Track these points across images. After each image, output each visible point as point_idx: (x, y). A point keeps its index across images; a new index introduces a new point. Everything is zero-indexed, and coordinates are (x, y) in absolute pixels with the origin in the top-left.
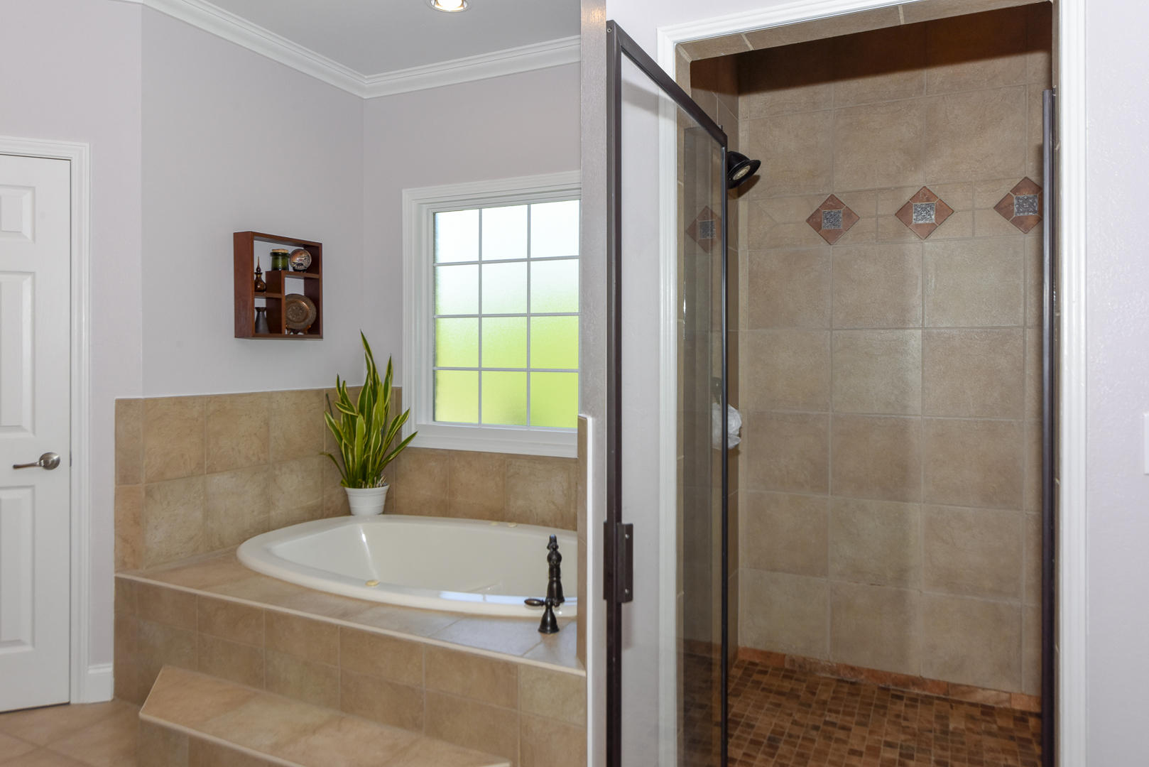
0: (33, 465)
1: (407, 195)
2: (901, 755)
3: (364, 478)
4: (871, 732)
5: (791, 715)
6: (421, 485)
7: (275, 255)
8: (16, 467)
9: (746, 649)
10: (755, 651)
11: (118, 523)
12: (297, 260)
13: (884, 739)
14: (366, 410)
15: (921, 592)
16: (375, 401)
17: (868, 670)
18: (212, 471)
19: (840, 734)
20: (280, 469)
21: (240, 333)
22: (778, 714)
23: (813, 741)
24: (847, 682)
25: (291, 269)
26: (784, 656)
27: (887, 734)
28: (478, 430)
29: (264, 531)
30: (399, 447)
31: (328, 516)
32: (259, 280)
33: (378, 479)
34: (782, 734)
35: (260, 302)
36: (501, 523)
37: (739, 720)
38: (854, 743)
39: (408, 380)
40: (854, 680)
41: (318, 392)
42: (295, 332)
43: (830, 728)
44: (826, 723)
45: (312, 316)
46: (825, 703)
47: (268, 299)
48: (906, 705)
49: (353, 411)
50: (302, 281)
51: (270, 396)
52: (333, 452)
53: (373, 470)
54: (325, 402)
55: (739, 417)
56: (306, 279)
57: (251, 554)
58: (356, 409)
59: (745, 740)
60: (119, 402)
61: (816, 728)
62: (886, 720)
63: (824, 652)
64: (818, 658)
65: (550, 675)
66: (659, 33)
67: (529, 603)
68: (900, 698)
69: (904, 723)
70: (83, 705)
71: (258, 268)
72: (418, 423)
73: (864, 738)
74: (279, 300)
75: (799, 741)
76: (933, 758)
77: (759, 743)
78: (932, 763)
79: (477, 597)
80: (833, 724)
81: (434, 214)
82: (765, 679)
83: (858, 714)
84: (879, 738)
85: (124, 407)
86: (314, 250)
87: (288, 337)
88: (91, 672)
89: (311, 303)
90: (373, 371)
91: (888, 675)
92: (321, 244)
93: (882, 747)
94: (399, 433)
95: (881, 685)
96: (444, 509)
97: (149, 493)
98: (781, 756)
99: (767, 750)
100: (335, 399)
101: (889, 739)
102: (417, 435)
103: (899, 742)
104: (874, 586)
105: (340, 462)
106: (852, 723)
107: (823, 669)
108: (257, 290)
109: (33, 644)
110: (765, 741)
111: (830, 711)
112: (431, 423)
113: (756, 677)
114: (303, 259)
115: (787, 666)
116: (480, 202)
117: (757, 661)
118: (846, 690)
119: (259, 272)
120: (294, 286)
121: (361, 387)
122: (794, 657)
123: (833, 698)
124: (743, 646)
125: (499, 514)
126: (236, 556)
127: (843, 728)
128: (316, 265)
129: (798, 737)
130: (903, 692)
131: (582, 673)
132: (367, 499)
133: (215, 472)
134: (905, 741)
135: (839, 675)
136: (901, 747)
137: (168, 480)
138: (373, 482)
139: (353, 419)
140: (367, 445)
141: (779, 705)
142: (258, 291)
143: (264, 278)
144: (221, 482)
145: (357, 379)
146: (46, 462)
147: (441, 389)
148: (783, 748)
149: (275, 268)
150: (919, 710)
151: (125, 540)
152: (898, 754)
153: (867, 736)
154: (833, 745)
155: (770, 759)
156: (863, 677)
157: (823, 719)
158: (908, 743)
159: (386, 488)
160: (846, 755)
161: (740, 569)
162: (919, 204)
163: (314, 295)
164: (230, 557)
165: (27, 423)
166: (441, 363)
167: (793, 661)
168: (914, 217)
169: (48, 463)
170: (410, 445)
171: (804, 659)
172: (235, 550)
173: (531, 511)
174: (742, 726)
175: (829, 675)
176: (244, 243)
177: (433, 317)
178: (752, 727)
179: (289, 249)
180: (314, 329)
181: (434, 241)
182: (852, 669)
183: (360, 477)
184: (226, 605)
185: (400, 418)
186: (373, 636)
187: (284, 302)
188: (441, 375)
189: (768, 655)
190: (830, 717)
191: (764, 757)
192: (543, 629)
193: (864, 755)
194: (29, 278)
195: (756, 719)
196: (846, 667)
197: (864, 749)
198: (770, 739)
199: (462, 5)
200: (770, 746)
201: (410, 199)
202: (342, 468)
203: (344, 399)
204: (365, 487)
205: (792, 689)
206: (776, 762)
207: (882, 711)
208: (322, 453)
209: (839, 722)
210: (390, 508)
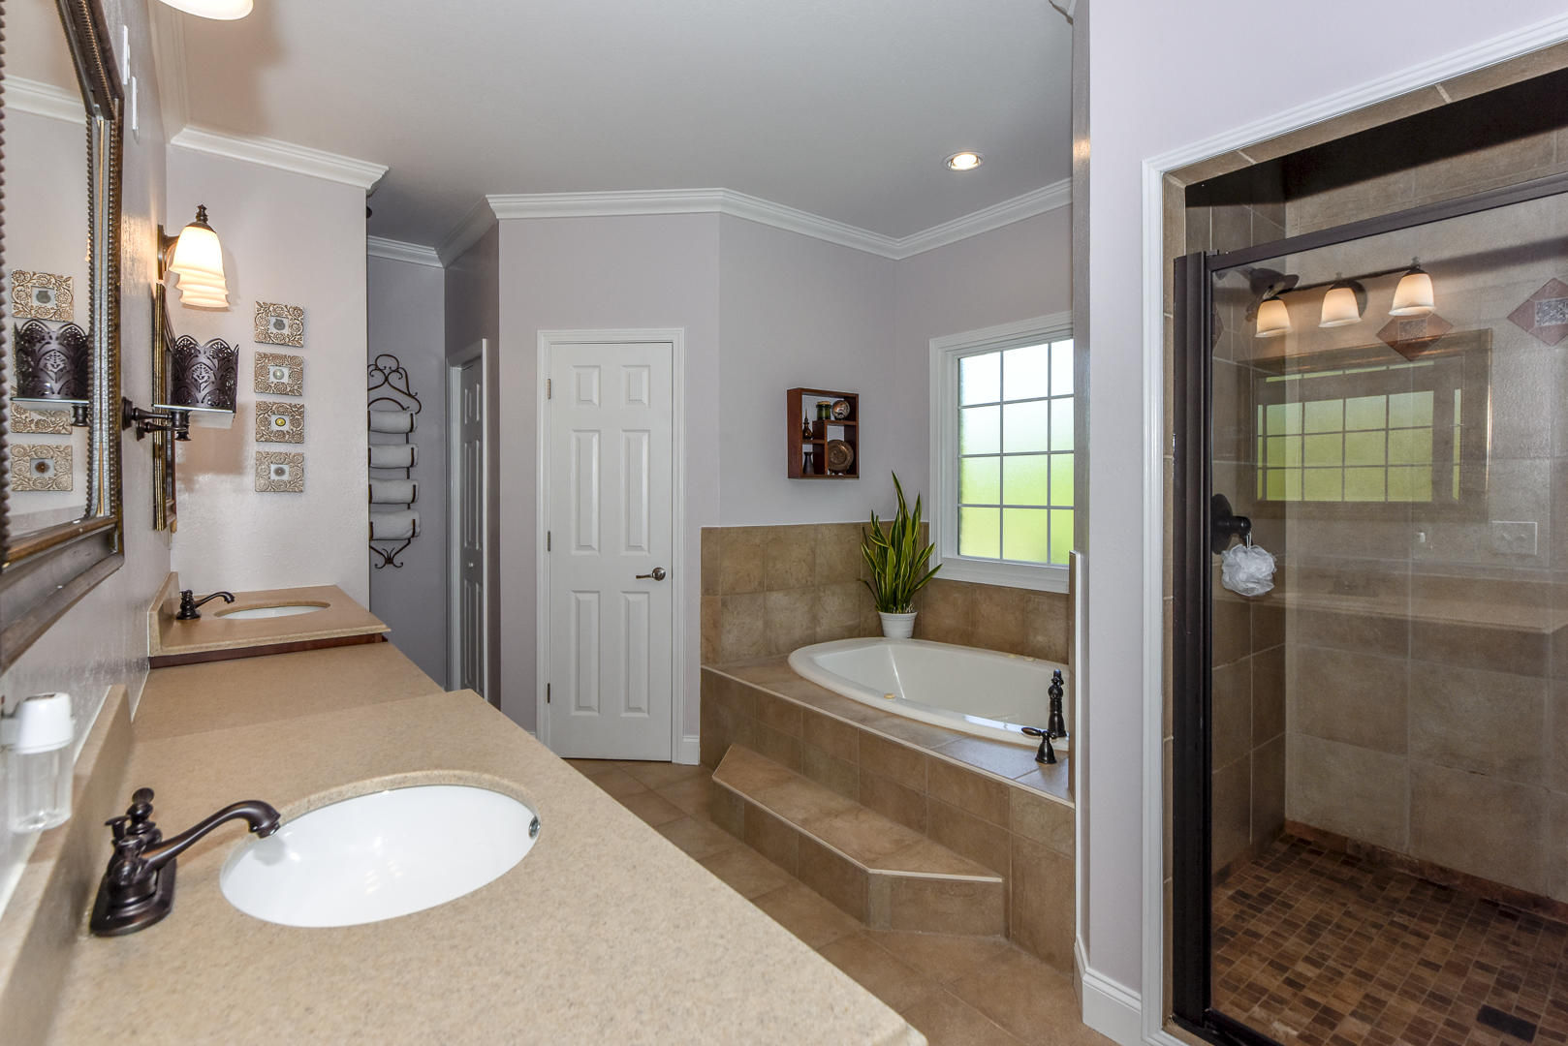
0: (649, 576)
1: (933, 344)
2: (1498, 981)
3: (895, 605)
4: (1457, 947)
5: (1344, 905)
6: (946, 614)
7: (820, 407)
8: (638, 577)
9: (1294, 823)
10: (1307, 827)
11: (703, 626)
12: (838, 410)
13: (1476, 958)
14: (897, 544)
15: (1549, 792)
16: (904, 535)
17: (1467, 876)
18: (770, 589)
19: (1413, 940)
20: (824, 591)
21: (791, 475)
22: (1328, 900)
23: (1370, 939)
24: (1434, 884)
25: (833, 418)
26: (1346, 839)
27: (1481, 954)
28: (1000, 565)
29: (811, 644)
30: (925, 578)
31: (865, 636)
32: (806, 429)
33: (907, 606)
34: (1329, 923)
35: (808, 448)
36: (1018, 656)
37: (1274, 896)
38: (1431, 953)
39: (936, 516)
40: (1444, 884)
41: (856, 525)
42: (837, 472)
43: (1396, 930)
44: (1393, 923)
45: (850, 458)
46: (1396, 901)
47: (814, 444)
48: (1520, 928)
49: (885, 543)
50: (843, 428)
51: (816, 528)
52: (869, 579)
53: (902, 597)
54: (862, 535)
55: (1272, 561)
56: (846, 426)
57: (798, 660)
58: (888, 541)
59: (1278, 918)
60: (703, 529)
61: (1375, 925)
62: (1485, 938)
63: (1402, 843)
64: (1393, 849)
65: (1039, 802)
66: (1145, 166)
67: (1027, 731)
68: (1513, 917)
69: (1512, 948)
70: (679, 765)
71: (806, 418)
72: (943, 556)
73: (1445, 952)
74: (823, 445)
75: (1351, 935)
76: (1550, 997)
77: (1297, 926)
78: (1547, 1001)
79: (999, 725)
80: (1405, 928)
81: (959, 360)
82: (1317, 861)
83: (1442, 923)
84: (1469, 956)
85: (708, 533)
86: (852, 400)
87: (830, 477)
88: (685, 740)
89: (849, 447)
90: (903, 506)
91: (1499, 886)
92: (858, 395)
93: (1471, 967)
94: (926, 565)
95: (1484, 897)
96: (967, 637)
97: (724, 604)
98: (1321, 945)
99: (1303, 934)
100: (869, 532)
101: (1483, 960)
102: (942, 567)
103: (1499, 967)
104: (1476, 775)
105: (874, 590)
106: (1431, 932)
107: (1401, 863)
108: (805, 437)
109: (649, 713)
110: (1304, 925)
111: (1402, 911)
112: (956, 557)
113: (1304, 855)
114: (842, 409)
115: (1349, 851)
116: (1000, 346)
117: (1311, 839)
118: (1430, 893)
119: (806, 423)
120: (835, 433)
121: (891, 522)
122: (1359, 843)
123: (1408, 898)
124: (1291, 819)
125: (1019, 647)
126: (786, 661)
127: (1418, 934)
128: (853, 415)
129: (1350, 931)
130: (1520, 912)
131: (1071, 805)
132: (898, 623)
133: (773, 590)
134: (1509, 968)
135: (1422, 873)
136: (1501, 973)
137: (737, 594)
138: (902, 608)
139: (885, 550)
140: (897, 574)
141: (1330, 892)
142: (806, 439)
143: (811, 427)
144: (777, 599)
145: (888, 515)
146: (656, 575)
147: (966, 525)
148: (1326, 937)
149: (820, 417)
150: (1539, 938)
151: (707, 639)
152: (1494, 980)
153: (1451, 950)
154: (1398, 949)
155: (1306, 945)
156: (1458, 882)
157: (1390, 918)
158: (1512, 971)
159: (915, 614)
160: (1415, 964)
161: (1288, 732)
162: (1544, 301)
163: (852, 440)
164: (783, 663)
165: (645, 546)
166: (965, 501)
167: (1357, 847)
168: (1537, 318)
169: (658, 576)
170: (935, 576)
171: (1373, 847)
172: (787, 657)
173: (1049, 647)
174: (1276, 903)
175: (1407, 872)
176: (795, 397)
177: (958, 457)
178: (1290, 907)
179: (831, 401)
180: (852, 471)
181: (959, 384)
182: (1443, 870)
183: (892, 602)
184: (775, 699)
185: (927, 549)
186: (885, 740)
187: (826, 447)
188: (966, 511)
189: (1325, 834)
190: (1398, 918)
191: (1298, 940)
192: (1040, 759)
193: (1441, 969)
194: (647, 434)
195: (1297, 900)
196: (1433, 866)
197: (1443, 964)
198: (1310, 924)
199: (977, 162)
200: (1310, 932)
201: (935, 348)
202: (877, 595)
203: (877, 532)
204: (896, 613)
205: (1352, 878)
206: (1313, 949)
207: (1480, 928)
208: (860, 580)
209: (1412, 926)
210: (918, 633)
